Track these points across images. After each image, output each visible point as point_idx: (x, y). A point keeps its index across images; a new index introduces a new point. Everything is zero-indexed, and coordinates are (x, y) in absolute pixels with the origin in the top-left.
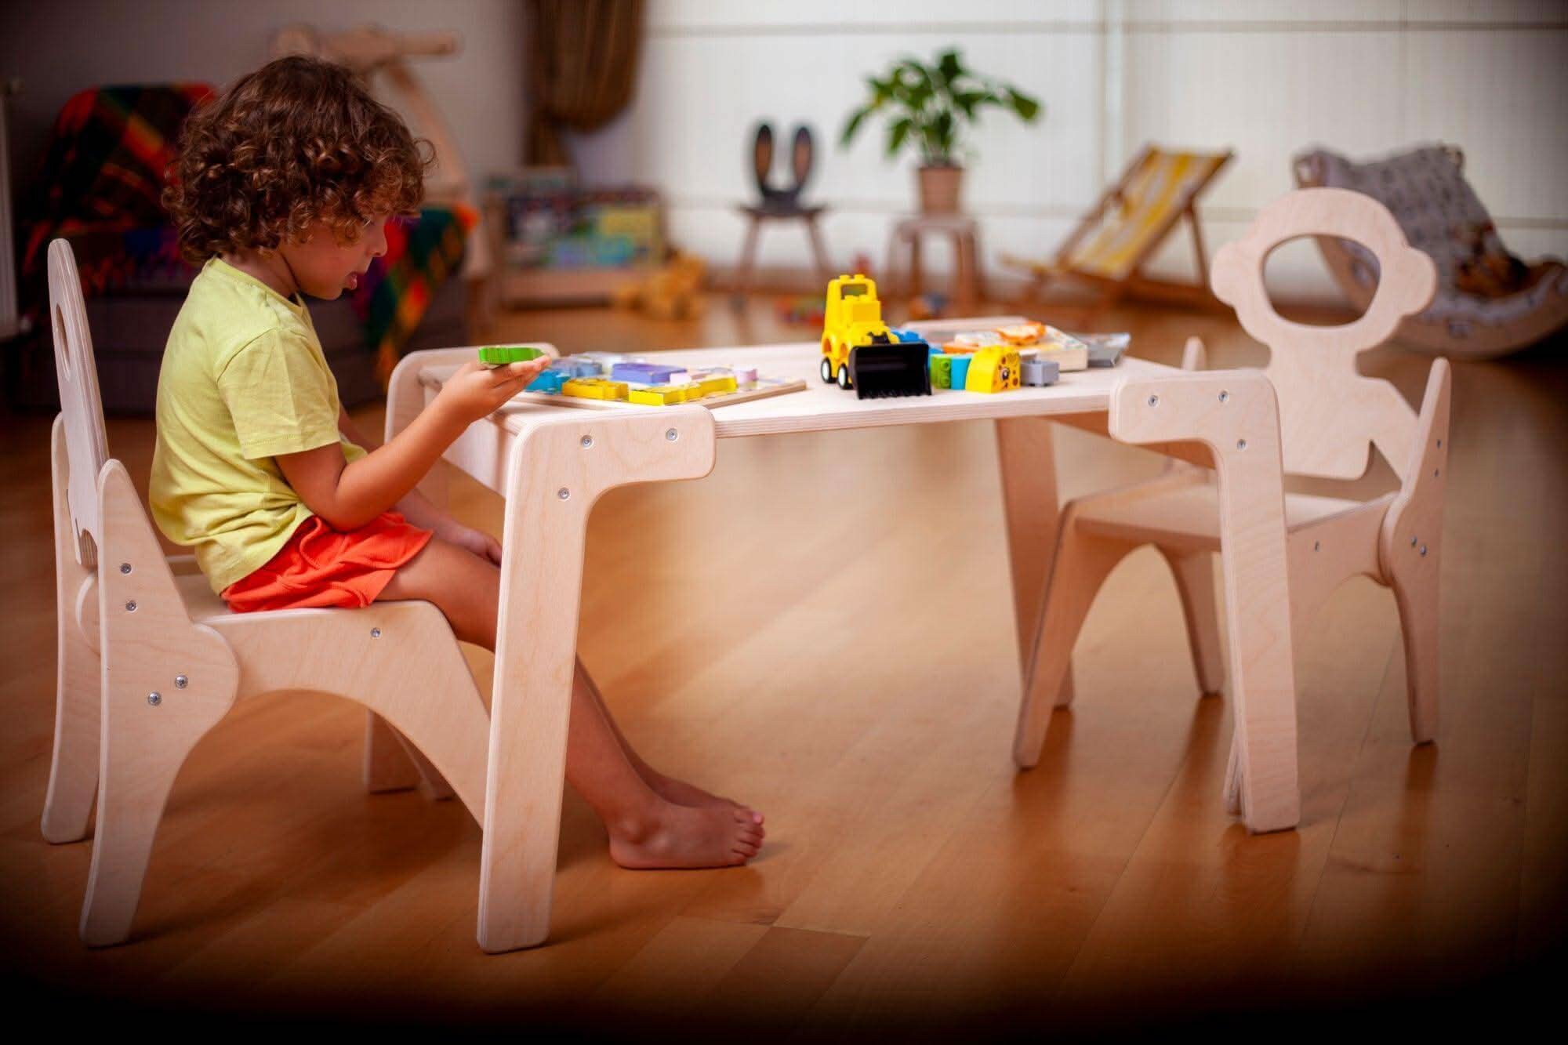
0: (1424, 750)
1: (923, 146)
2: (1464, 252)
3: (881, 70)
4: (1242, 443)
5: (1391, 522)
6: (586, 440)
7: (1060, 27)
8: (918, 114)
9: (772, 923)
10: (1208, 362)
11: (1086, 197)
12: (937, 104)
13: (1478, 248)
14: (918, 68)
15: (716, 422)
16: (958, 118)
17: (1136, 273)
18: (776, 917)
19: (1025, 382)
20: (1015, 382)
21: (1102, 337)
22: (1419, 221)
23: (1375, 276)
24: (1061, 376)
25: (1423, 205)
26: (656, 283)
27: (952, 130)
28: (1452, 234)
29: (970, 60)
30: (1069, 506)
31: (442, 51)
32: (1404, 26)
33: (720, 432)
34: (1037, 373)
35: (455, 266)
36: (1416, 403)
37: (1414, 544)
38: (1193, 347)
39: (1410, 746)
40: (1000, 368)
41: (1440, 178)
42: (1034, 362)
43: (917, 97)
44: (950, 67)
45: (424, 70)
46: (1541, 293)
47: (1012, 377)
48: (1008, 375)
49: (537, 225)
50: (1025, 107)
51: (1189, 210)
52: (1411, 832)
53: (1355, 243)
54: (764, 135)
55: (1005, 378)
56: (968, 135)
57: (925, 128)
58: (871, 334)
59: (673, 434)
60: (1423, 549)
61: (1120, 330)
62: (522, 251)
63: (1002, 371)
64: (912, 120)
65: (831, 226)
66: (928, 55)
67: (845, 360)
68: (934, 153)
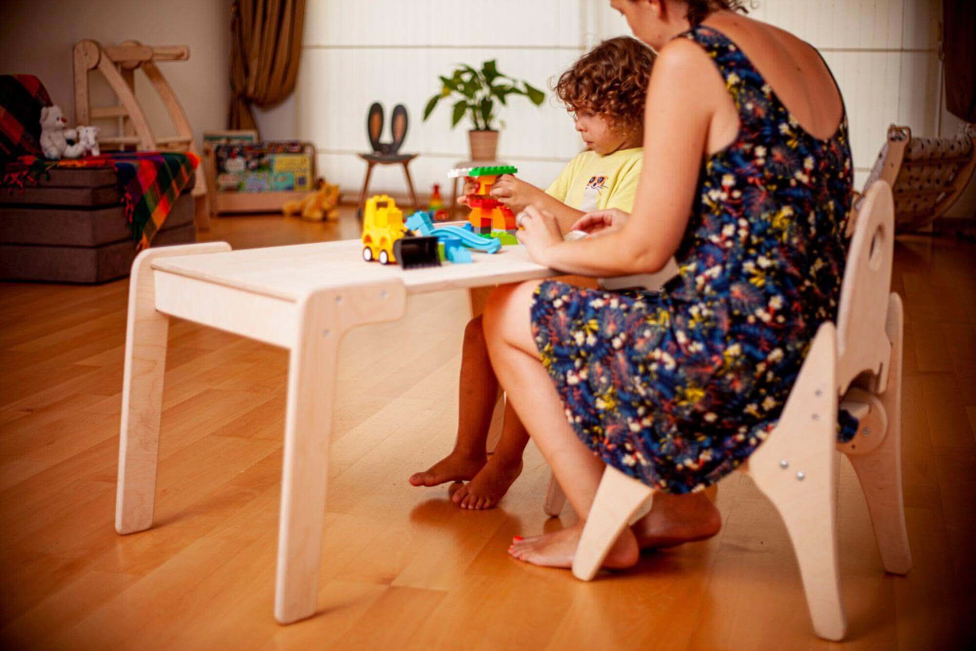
1: (475, 118)
3: (448, 72)
6: (338, 299)
8: (471, 99)
9: (390, 583)
12: (481, 94)
14: (470, 70)
16: (496, 102)
18: (393, 579)
26: (309, 200)
27: (492, 109)
29: (502, 67)
31: (179, 57)
35: (187, 191)
43: (470, 89)
44: (490, 70)
49: (236, 165)
50: (536, 96)
54: (376, 110)
56: (498, 110)
57: (475, 107)
58: (402, 231)
62: (225, 181)
64: (466, 103)
66: (477, 63)
67: (385, 247)
68: (481, 122)
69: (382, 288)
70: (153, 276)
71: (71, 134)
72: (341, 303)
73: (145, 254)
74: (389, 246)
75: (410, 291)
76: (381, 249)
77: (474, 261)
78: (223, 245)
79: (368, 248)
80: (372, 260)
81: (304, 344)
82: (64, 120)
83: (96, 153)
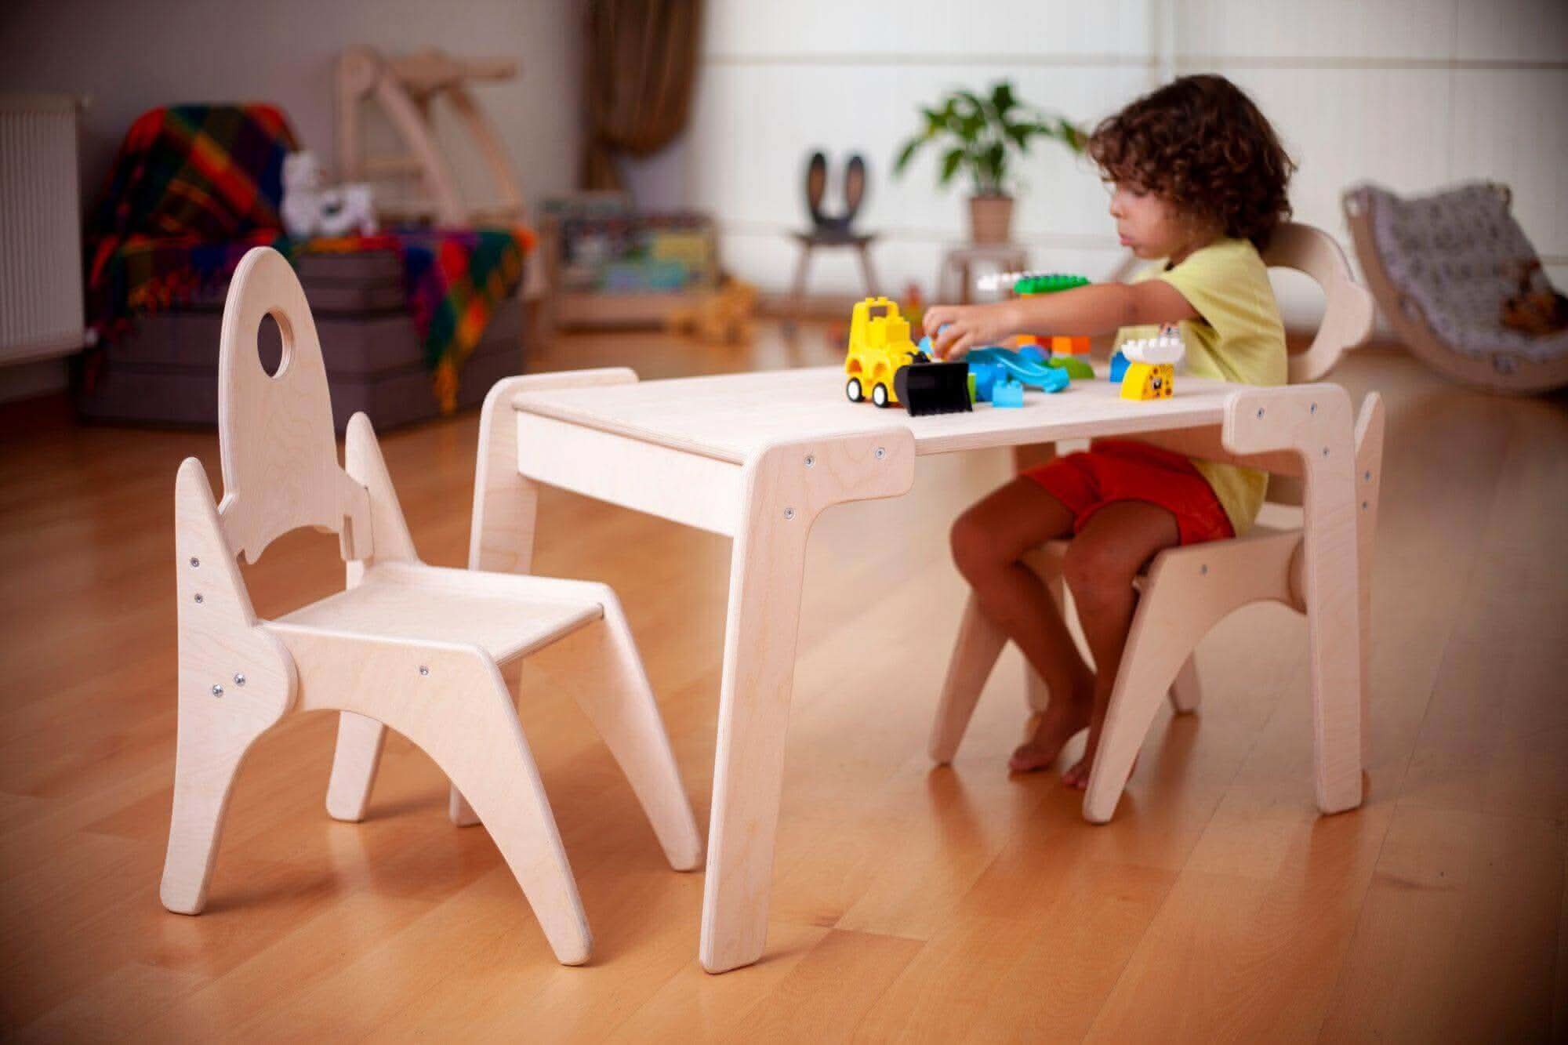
1: (976, 178)
2: (1510, 288)
3: (935, 101)
7: (1113, 60)
8: (971, 144)
9: (833, 925)
12: (990, 134)
13: (1525, 285)
14: (972, 100)
16: (1011, 149)
18: (837, 919)
22: (1468, 256)
25: (1470, 242)
26: (709, 308)
27: (1004, 160)
28: (1499, 271)
29: (1022, 92)
31: (503, 75)
32: (1454, 64)
35: (513, 287)
41: (1487, 215)
43: (970, 127)
44: (1003, 98)
45: (486, 94)
49: (592, 249)
50: (1076, 139)
54: (818, 163)
56: (1020, 167)
57: (977, 159)
58: (910, 353)
62: (576, 273)
64: (965, 150)
65: (882, 255)
66: (981, 87)
67: (882, 380)
68: (986, 182)
69: (878, 444)
70: (515, 421)
71: (330, 197)
72: (814, 464)
73: (504, 385)
74: (889, 378)
75: (923, 450)
76: (875, 383)
77: (1026, 404)
78: (626, 373)
79: (856, 380)
80: (861, 399)
81: (753, 530)
82: (323, 173)
83: (370, 228)
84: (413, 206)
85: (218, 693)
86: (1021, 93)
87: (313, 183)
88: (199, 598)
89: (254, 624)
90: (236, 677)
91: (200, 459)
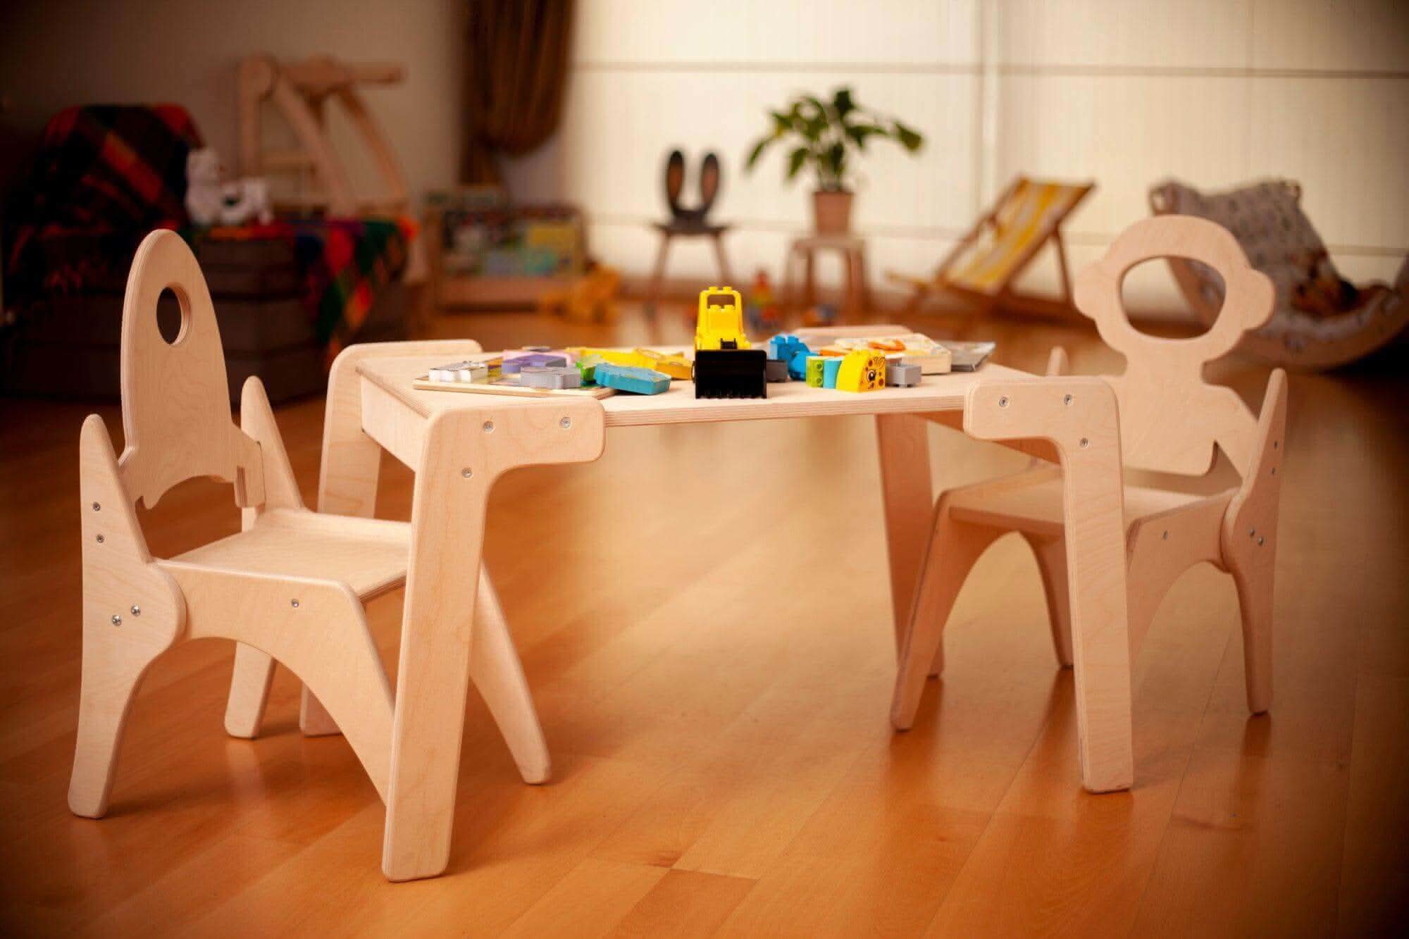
0: (1259, 719)
1: (819, 174)
2: (1301, 275)
3: (782, 105)
4: (1084, 441)
5: (1232, 515)
6: (487, 425)
7: (943, 69)
8: (815, 144)
9: (671, 865)
10: (1068, 369)
11: (964, 221)
12: (831, 135)
13: (1313, 273)
14: (816, 103)
15: (607, 412)
17: (1006, 289)
18: (675, 859)
19: (890, 383)
20: (881, 382)
21: (969, 345)
22: (1263, 246)
23: (1221, 296)
24: (924, 378)
25: (1265, 232)
26: (577, 289)
27: (845, 158)
28: (1290, 259)
29: (861, 97)
30: (944, 495)
32: (1250, 72)
33: (609, 421)
34: (900, 375)
35: (397, 273)
36: (1255, 409)
37: (1252, 534)
38: (1057, 355)
39: (1247, 715)
40: (867, 369)
41: (1280, 209)
42: (899, 366)
43: (813, 129)
44: (843, 102)
45: (373, 97)
46: (1368, 313)
47: (878, 378)
48: (874, 377)
49: (471, 238)
50: (910, 140)
51: (1055, 233)
52: (1246, 792)
53: (1204, 265)
54: (676, 160)
55: (872, 379)
56: (859, 164)
57: (820, 157)
59: (566, 422)
60: (1260, 540)
61: (987, 340)
62: (457, 260)
63: (869, 372)
64: (809, 149)
65: (733, 242)
66: (824, 91)
68: (828, 179)
69: (563, 415)
70: (359, 383)
71: (230, 190)
72: (493, 430)
73: (349, 351)
78: (470, 344)
81: (429, 487)
82: (222, 169)
83: (266, 218)
84: (308, 198)
85: (117, 622)
86: (859, 97)
87: (214, 175)
88: (100, 538)
89: (148, 562)
90: (132, 608)
91: (101, 415)
